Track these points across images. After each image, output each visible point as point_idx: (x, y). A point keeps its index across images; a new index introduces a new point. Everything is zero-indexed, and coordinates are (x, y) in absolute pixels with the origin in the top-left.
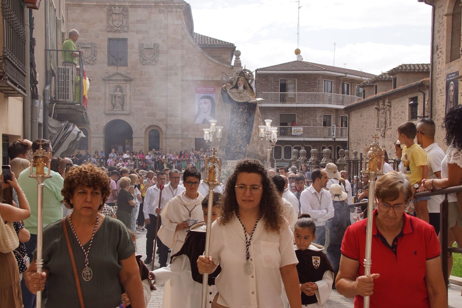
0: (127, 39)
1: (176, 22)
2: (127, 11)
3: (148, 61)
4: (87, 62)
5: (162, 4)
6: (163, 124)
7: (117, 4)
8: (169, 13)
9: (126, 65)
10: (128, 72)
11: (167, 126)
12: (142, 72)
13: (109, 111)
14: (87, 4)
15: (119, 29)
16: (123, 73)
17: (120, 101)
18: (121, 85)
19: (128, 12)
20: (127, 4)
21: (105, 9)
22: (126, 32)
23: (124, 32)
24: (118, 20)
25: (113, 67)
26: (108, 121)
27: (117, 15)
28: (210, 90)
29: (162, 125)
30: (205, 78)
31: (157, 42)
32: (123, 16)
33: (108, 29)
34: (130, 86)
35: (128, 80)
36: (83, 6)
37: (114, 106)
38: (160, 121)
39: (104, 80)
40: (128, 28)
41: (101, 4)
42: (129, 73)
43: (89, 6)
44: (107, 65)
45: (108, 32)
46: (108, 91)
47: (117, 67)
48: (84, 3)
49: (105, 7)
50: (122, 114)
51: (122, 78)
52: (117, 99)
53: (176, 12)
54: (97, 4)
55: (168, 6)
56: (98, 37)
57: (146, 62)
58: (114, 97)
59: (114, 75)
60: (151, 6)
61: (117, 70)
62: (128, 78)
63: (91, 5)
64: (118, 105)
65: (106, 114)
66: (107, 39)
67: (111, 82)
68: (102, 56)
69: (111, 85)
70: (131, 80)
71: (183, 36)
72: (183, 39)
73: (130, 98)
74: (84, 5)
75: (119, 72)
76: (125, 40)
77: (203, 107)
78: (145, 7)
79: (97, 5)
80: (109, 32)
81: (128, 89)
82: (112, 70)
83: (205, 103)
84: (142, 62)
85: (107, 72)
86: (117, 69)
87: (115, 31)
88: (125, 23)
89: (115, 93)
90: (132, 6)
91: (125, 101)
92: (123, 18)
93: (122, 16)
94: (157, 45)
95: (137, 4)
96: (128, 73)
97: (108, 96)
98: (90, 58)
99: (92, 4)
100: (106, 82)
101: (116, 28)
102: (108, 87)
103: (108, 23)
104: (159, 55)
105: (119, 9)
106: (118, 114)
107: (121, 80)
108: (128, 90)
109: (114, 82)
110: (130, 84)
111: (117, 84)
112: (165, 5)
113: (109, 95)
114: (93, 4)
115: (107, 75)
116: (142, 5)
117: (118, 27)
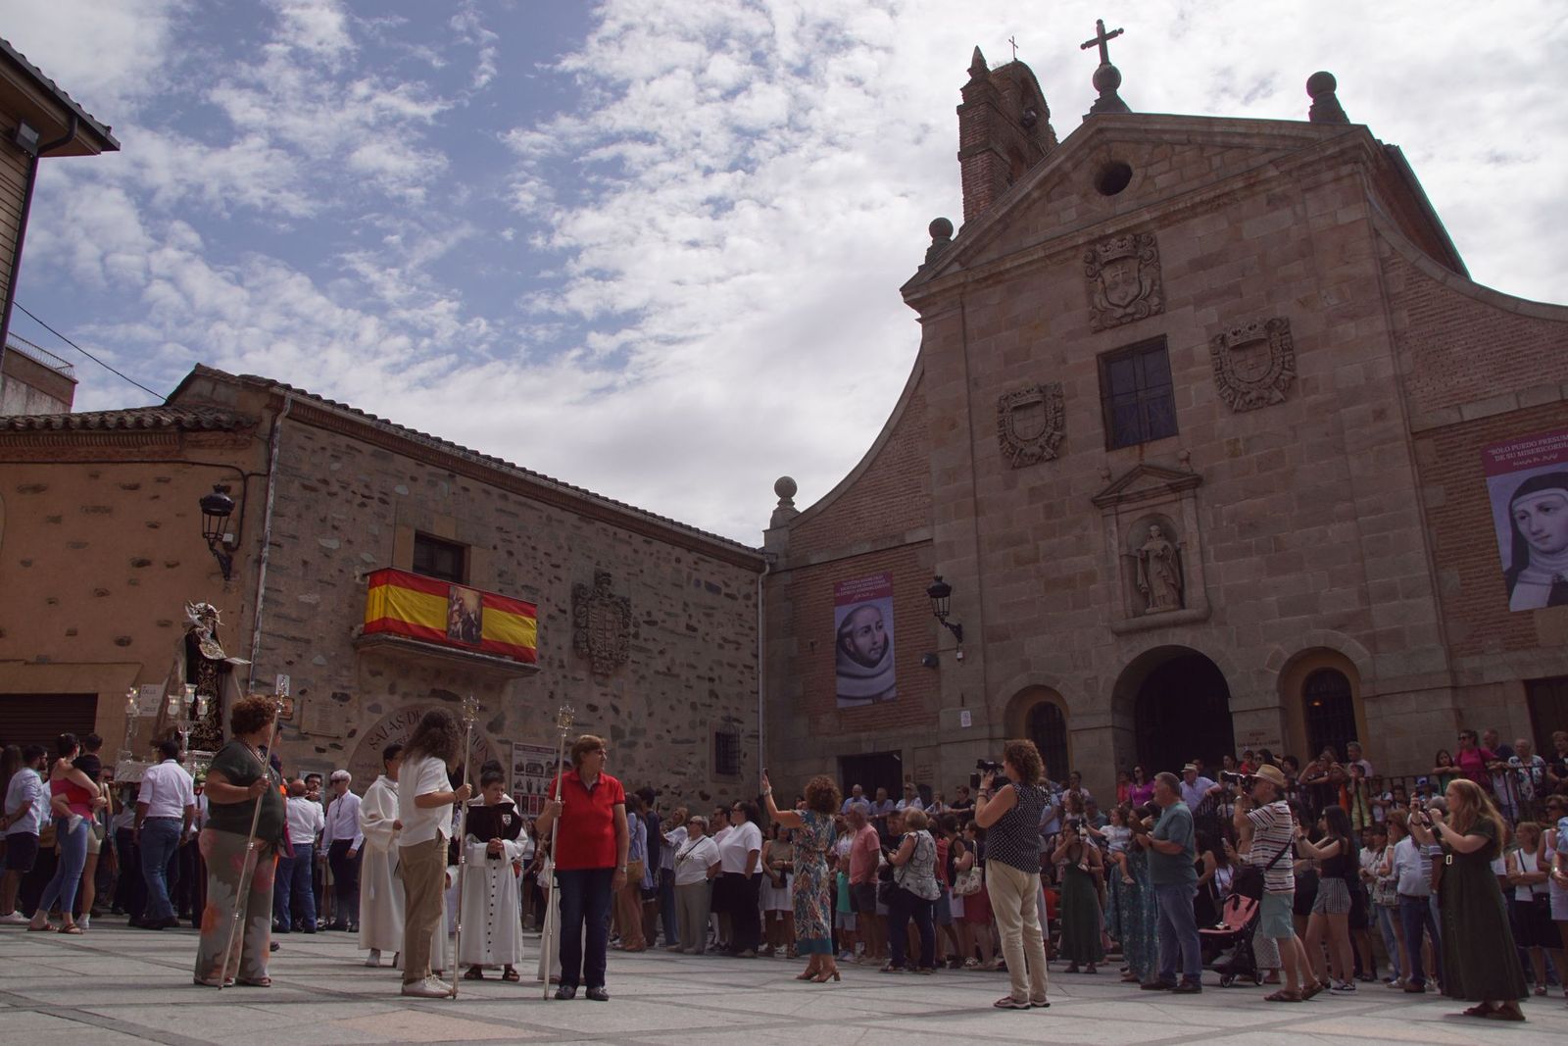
0: (1165, 336)
1: (1344, 217)
2: (1152, 242)
3: (1254, 395)
4: (1033, 455)
5: (1272, 172)
6: (1357, 638)
7: (1110, 231)
8: (1308, 196)
9: (1172, 431)
10: (1183, 454)
11: (1371, 642)
12: (1237, 440)
13: (1127, 617)
14: (1016, 263)
15: (1129, 310)
16: (1164, 462)
17: (1164, 573)
18: (1161, 510)
19: (1155, 245)
20: (1147, 217)
21: (1079, 263)
22: (1156, 313)
23: (1149, 315)
24: (1125, 281)
25: (1124, 452)
26: (1127, 660)
27: (1119, 267)
28: (1555, 447)
29: (1352, 647)
30: (1522, 399)
31: (1279, 315)
32: (1141, 263)
33: (1094, 323)
34: (1197, 508)
35: (1184, 483)
36: (1007, 276)
37: (1146, 596)
38: (1340, 627)
39: (1097, 503)
40: (1163, 299)
41: (1060, 248)
42: (1187, 459)
43: (1027, 269)
44: (1103, 448)
45: (1097, 331)
46: (1115, 543)
47: (1141, 449)
48: (1008, 266)
49: (1075, 257)
50: (1176, 624)
51: (1162, 483)
52: (1154, 567)
53: (1338, 179)
54: (1048, 253)
55: (1301, 167)
56: (1064, 361)
57: (1247, 399)
58: (1138, 561)
59: (1130, 476)
60: (1233, 191)
61: (1142, 460)
62: (1182, 474)
63: (1030, 263)
64: (1160, 590)
65: (1118, 634)
66: (1094, 358)
67: (1123, 507)
68: (1085, 420)
69: (1124, 518)
70: (1197, 482)
71: (1383, 261)
72: (1384, 273)
73: (1202, 552)
74: (1008, 271)
75: (1148, 460)
76: (1159, 344)
77: (1534, 529)
78: (1215, 204)
79: (1049, 257)
80: (1100, 331)
81: (1187, 518)
82: (1124, 460)
83: (1543, 508)
84: (1232, 402)
85: (1104, 473)
86: (1141, 454)
87: (1119, 324)
88: (1147, 283)
89: (1145, 548)
90: (1165, 220)
91: (1185, 568)
92: (1139, 271)
93: (1133, 264)
94: (1278, 324)
95: (1181, 206)
96: (1181, 461)
97: (1117, 561)
98: (1042, 441)
99: (1030, 259)
100: (1107, 511)
101: (1119, 312)
102: (1115, 529)
103: (1091, 301)
104: (1294, 359)
105: (1120, 244)
106: (1160, 626)
107: (1157, 492)
108: (1190, 524)
109: (1134, 506)
110: (1195, 497)
111: (1147, 512)
112: (1282, 169)
113: (1121, 556)
114: (1035, 257)
115: (1107, 483)
116: (1202, 202)
117: (1125, 307)
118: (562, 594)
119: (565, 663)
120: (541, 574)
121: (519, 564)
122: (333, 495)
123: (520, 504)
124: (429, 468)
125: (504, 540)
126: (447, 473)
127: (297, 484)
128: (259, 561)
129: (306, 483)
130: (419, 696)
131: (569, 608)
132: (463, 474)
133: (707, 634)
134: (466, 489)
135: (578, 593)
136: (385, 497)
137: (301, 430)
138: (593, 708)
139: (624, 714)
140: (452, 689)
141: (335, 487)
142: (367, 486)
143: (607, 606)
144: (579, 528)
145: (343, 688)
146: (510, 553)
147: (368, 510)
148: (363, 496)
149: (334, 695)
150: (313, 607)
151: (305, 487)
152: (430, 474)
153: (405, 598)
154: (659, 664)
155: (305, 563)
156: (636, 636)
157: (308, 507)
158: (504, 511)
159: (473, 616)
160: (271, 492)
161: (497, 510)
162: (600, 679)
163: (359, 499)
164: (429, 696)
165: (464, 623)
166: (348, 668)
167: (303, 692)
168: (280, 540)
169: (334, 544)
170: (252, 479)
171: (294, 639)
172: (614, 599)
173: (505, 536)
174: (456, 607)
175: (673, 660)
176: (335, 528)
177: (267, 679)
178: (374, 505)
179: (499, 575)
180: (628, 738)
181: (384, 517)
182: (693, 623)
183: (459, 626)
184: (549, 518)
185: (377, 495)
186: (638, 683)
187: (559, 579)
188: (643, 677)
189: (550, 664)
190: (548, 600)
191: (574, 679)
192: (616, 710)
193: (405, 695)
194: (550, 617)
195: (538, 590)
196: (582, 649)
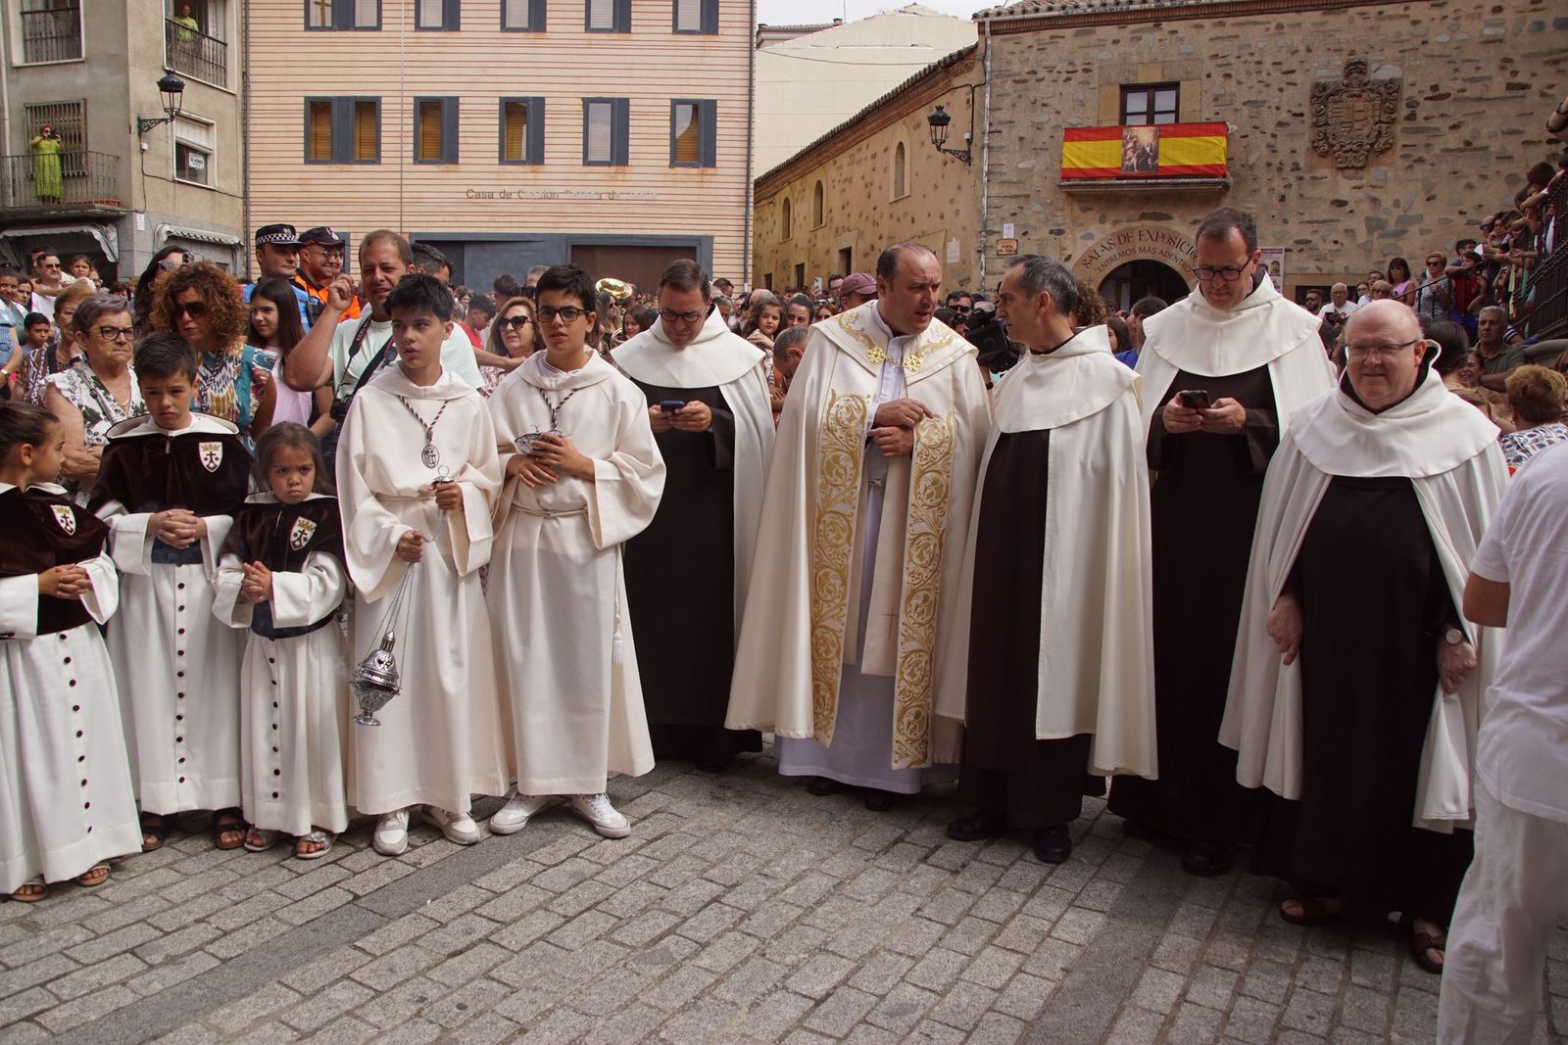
118: (1298, 97)
119: (1302, 165)
120: (1268, 85)
121: (1239, 83)
122: (1038, 81)
123: (1240, 24)
124: (1132, 27)
125: (1220, 66)
126: (1151, 24)
127: (1009, 81)
128: (983, 148)
129: (1017, 78)
130: (1129, 221)
131: (1306, 109)
132: (1168, 19)
133: (1551, 87)
134: (1173, 32)
135: (1322, 94)
136: (1088, 67)
137: (1010, 39)
138: (1340, 203)
139: (1387, 202)
140: (1164, 211)
141: (1042, 73)
142: (1070, 64)
143: (1359, 96)
144: (1322, 24)
145: (1058, 225)
146: (1228, 76)
147: (1072, 82)
148: (1068, 72)
149: (1051, 232)
150: (1030, 170)
151: (1016, 82)
152: (1134, 32)
153: (1079, 149)
154: (1452, 141)
155: (1021, 139)
156: (1411, 117)
157: (1020, 97)
158: (1221, 38)
159: (1148, 149)
160: (988, 96)
161: (1211, 39)
162: (1351, 172)
163: (1064, 76)
164: (1140, 219)
165: (1138, 157)
166: (1062, 209)
167: (1025, 234)
168: (999, 128)
169: (1044, 118)
170: (976, 89)
171: (1016, 196)
172: (1369, 86)
173: (1220, 61)
174: (1130, 145)
175: (1477, 134)
176: (1044, 105)
177: (996, 229)
178: (1079, 76)
179: (1216, 99)
180: (1391, 227)
181: (1089, 83)
182: (1520, 79)
183: (1134, 161)
184: (1280, 26)
185: (1080, 68)
186: (1410, 167)
187: (1295, 84)
188: (1420, 160)
189: (1280, 170)
190: (1278, 108)
191: (1313, 178)
192: (1374, 200)
193: (1115, 222)
194: (1280, 124)
195: (1265, 102)
196: (1325, 147)
